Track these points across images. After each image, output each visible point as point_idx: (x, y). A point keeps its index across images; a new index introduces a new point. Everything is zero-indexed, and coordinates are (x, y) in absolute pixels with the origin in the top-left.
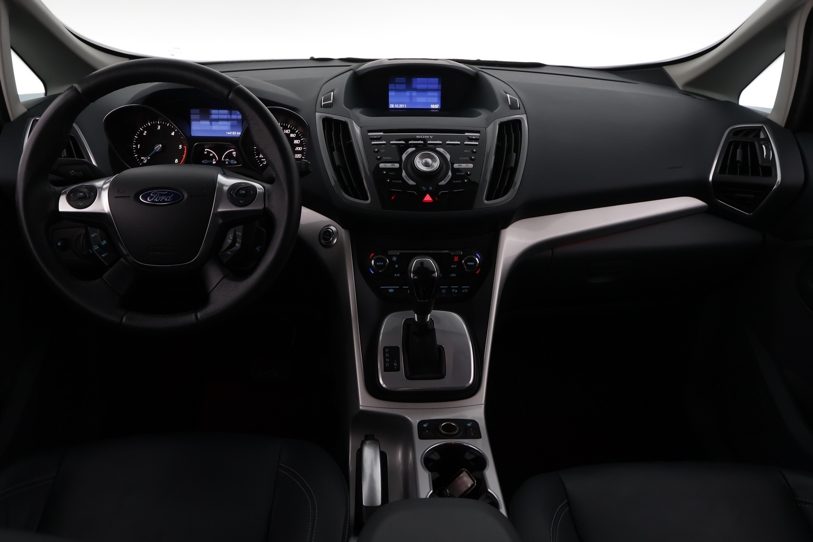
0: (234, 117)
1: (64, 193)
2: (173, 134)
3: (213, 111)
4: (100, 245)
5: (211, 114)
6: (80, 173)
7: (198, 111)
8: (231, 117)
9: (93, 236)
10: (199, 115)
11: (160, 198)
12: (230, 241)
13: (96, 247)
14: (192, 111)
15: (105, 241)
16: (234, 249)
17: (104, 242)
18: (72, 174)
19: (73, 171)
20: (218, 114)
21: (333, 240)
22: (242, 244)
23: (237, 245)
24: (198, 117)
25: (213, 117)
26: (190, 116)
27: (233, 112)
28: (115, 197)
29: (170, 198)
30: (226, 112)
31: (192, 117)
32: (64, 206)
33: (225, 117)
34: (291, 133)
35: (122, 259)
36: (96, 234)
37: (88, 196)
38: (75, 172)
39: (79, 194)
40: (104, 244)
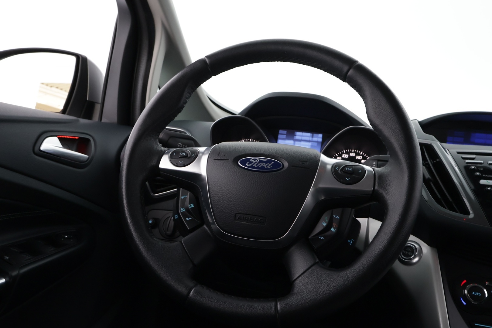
0: (315, 139)
1: (168, 153)
3: (298, 133)
4: (187, 208)
5: (295, 135)
6: (186, 146)
7: (285, 132)
8: (312, 139)
9: (183, 197)
10: (285, 136)
11: (259, 164)
12: (325, 224)
14: (281, 132)
15: (192, 205)
16: (328, 233)
19: (180, 143)
20: (302, 136)
21: (414, 258)
22: (338, 229)
23: (333, 230)
24: (284, 136)
25: (297, 138)
26: (278, 136)
27: (315, 135)
28: (215, 159)
29: (270, 165)
30: (309, 134)
31: (280, 136)
32: (165, 163)
33: (308, 139)
34: (363, 159)
35: (205, 226)
36: (186, 196)
37: (189, 156)
38: (182, 145)
39: (182, 154)
40: (191, 207)
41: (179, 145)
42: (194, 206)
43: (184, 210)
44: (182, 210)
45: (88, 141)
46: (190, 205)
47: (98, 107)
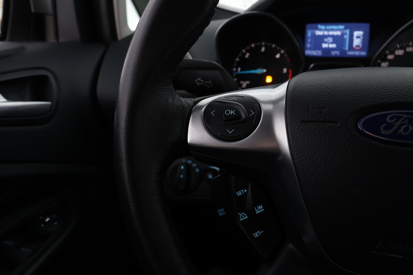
2: (278, 56)
4: (251, 214)
6: (210, 82)
9: (239, 193)
13: (243, 217)
15: (261, 207)
17: (260, 209)
18: (198, 84)
19: (199, 79)
28: (303, 121)
36: (246, 191)
37: (243, 116)
38: (203, 81)
39: (228, 112)
40: (258, 212)
41: (198, 81)
42: (263, 210)
43: (244, 216)
44: (242, 217)
45: (45, 78)
46: (257, 209)
47: (50, 21)
